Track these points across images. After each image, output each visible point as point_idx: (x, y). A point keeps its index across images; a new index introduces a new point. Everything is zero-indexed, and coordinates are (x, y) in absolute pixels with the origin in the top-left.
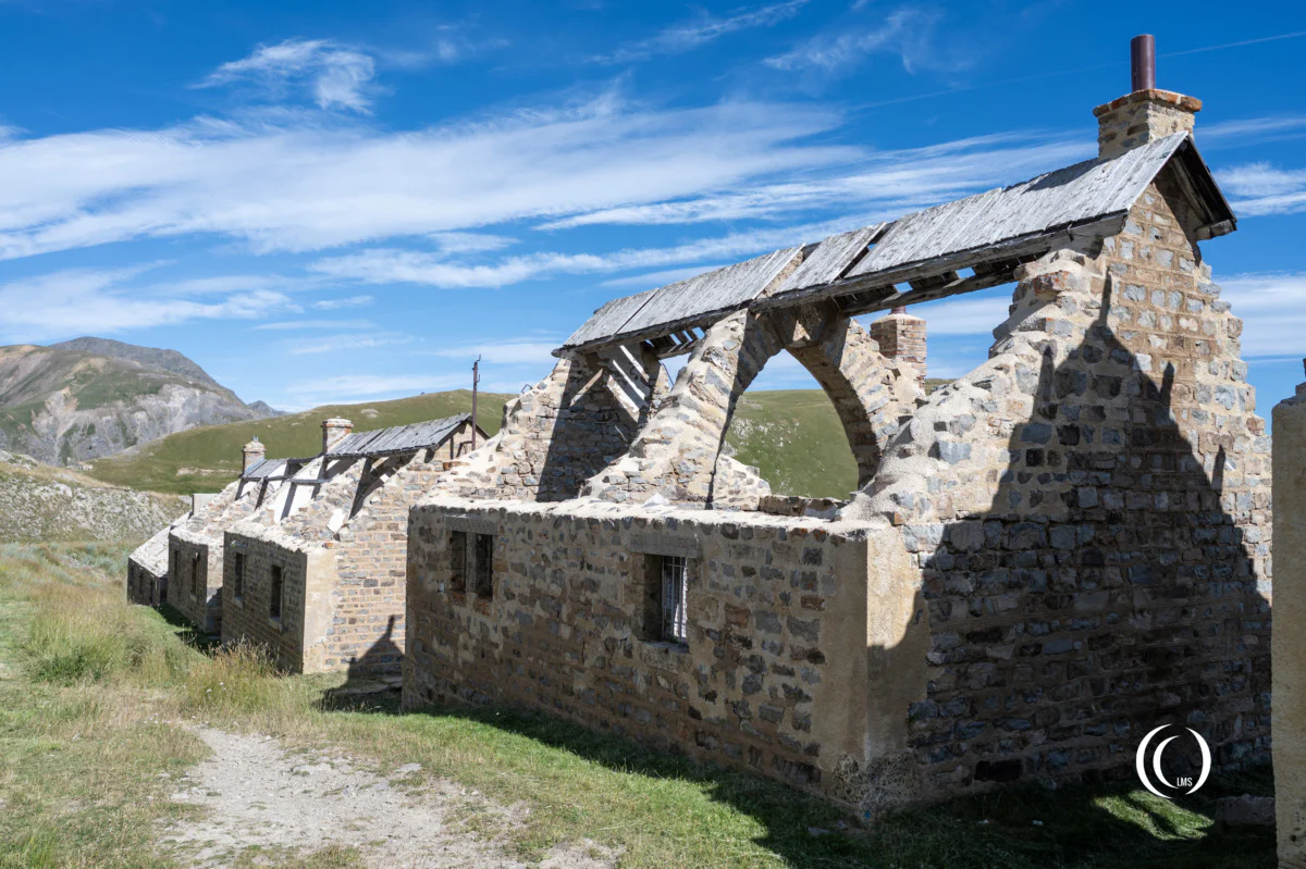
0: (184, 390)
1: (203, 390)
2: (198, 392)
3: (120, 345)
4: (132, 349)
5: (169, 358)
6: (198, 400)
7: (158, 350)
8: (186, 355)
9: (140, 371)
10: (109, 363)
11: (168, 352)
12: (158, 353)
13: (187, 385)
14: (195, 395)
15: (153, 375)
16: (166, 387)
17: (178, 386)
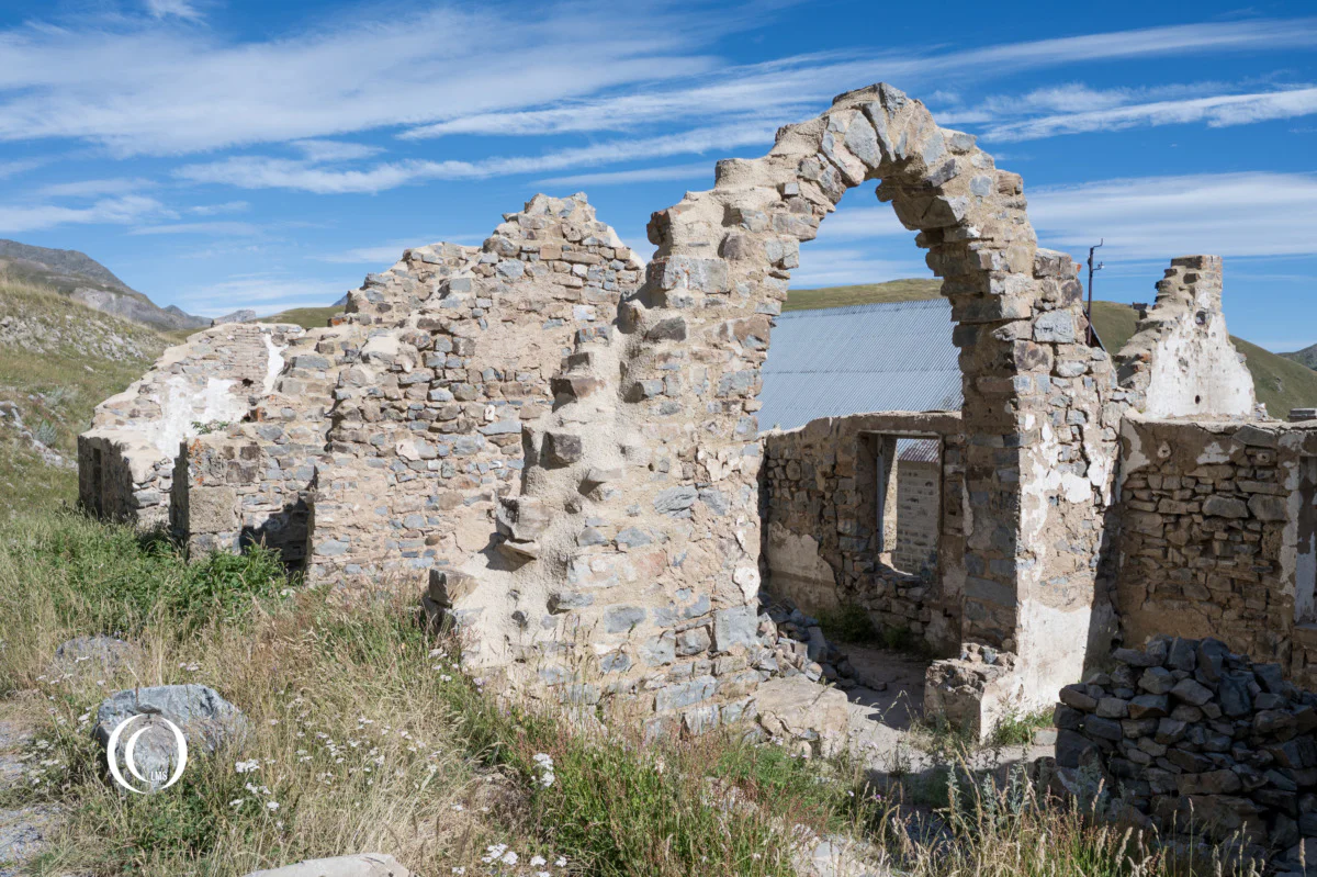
0: (98, 294)
1: (119, 293)
2: (113, 296)
3: (17, 246)
4: (31, 251)
5: (74, 259)
6: (115, 304)
7: (59, 251)
8: (90, 256)
9: (48, 273)
10: (12, 265)
11: (72, 253)
12: (61, 255)
13: (101, 289)
14: (110, 299)
15: (63, 278)
16: (77, 290)
17: (91, 290)
